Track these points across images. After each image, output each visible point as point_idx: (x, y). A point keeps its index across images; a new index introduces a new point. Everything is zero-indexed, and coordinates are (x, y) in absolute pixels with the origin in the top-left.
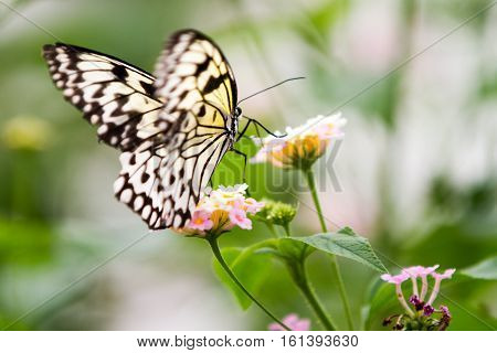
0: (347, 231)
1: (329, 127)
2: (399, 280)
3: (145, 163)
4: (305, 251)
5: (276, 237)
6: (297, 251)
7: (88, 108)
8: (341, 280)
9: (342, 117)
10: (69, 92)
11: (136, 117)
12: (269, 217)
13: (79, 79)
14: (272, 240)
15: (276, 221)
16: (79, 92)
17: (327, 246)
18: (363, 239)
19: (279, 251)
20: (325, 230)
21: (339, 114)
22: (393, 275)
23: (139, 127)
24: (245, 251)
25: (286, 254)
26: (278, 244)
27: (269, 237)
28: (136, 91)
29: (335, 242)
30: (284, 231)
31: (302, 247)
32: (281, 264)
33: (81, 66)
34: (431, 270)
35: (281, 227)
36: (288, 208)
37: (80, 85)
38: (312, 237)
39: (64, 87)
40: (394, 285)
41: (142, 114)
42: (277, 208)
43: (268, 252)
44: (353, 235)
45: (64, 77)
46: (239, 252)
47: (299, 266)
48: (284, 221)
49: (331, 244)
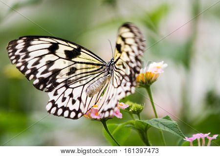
0: (167, 118)
1: (158, 68)
2: (191, 140)
3: (64, 93)
4: (147, 127)
5: (134, 120)
6: (144, 126)
7: (28, 72)
8: (164, 140)
9: (164, 63)
10: (19, 64)
11: (57, 72)
12: (130, 110)
13: (27, 57)
14: (132, 121)
15: (134, 112)
16: (25, 64)
17: (157, 125)
18: (174, 122)
19: (135, 126)
20: (156, 117)
21: (163, 62)
22: (188, 137)
23: (57, 77)
24: (120, 125)
25: (138, 128)
26: (134, 123)
27: (130, 119)
28: (60, 58)
29: (161, 123)
30: (138, 117)
31: (146, 125)
32: (136, 132)
33: (30, 49)
34: (206, 135)
35: (136, 115)
36: (139, 106)
37: (27, 60)
38: (150, 120)
39: (17, 62)
40: (189, 142)
41: (61, 70)
42: (135, 106)
43: (130, 126)
44: (170, 120)
45: (18, 57)
46: (117, 126)
47: (145, 133)
48: (138, 112)
49: (159, 124)
